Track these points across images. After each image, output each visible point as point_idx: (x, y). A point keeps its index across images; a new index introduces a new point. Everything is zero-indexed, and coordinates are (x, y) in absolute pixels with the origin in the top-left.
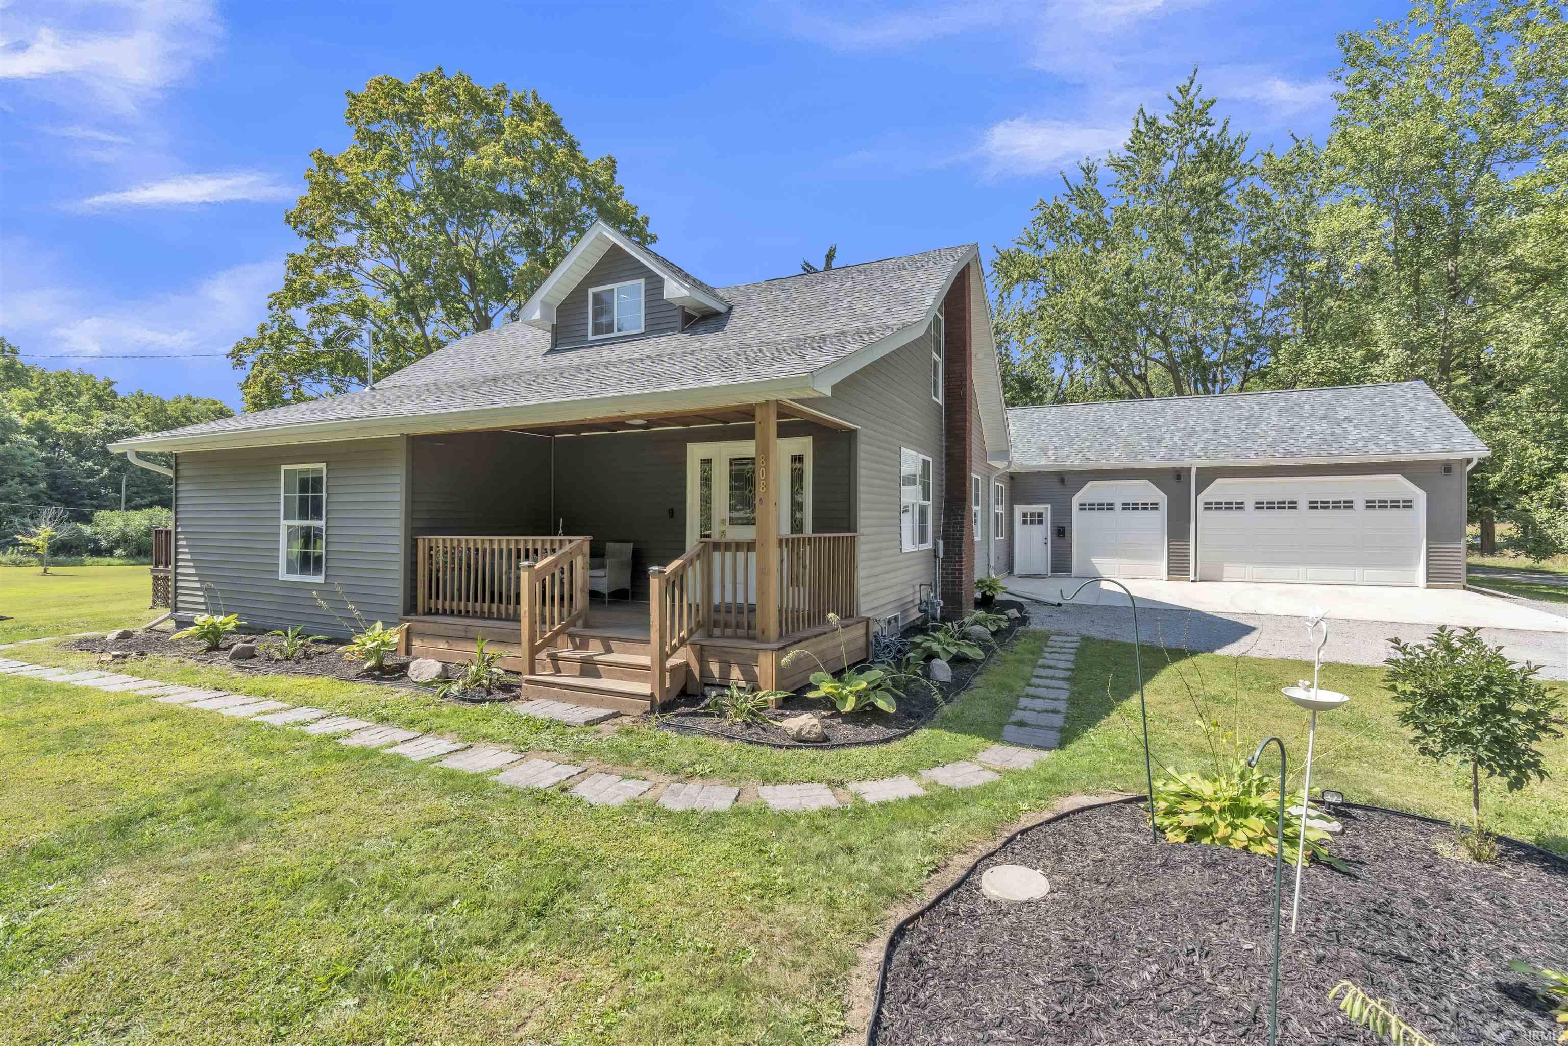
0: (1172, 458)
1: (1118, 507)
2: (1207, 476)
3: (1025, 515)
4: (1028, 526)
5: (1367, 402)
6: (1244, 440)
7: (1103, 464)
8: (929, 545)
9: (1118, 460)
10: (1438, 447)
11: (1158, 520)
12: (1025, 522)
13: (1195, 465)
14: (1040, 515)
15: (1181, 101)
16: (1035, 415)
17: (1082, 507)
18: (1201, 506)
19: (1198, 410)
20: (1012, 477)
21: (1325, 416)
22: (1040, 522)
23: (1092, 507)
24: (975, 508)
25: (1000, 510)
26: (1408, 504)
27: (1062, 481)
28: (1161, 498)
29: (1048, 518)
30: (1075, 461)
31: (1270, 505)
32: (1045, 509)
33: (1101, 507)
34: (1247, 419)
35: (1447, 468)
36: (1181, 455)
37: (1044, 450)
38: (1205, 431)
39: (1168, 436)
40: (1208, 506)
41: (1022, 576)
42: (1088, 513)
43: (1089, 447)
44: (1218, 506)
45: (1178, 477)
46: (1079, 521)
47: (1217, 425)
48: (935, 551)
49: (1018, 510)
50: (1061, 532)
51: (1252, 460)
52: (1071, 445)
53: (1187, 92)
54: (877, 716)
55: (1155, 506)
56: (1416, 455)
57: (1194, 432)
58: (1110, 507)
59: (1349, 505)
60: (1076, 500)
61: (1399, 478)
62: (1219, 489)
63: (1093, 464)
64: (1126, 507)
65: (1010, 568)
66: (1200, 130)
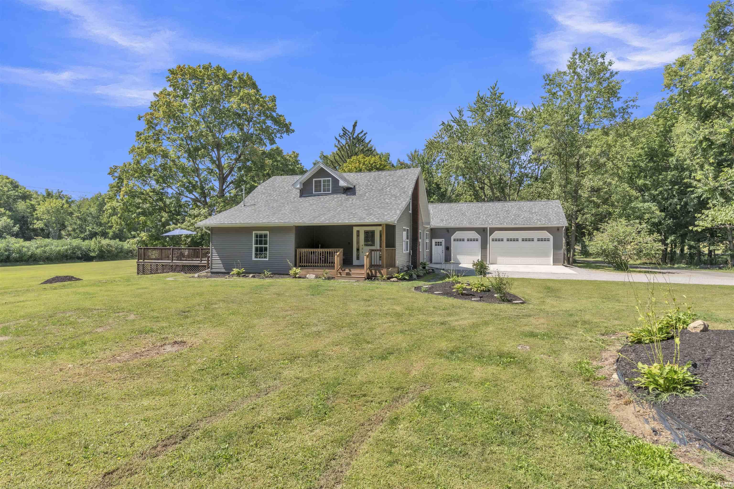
0: (482, 224)
1: (466, 240)
2: (493, 230)
3: (436, 242)
4: (437, 246)
5: (542, 207)
6: (504, 218)
7: (461, 226)
8: (408, 252)
9: (466, 224)
10: (555, 222)
11: (478, 244)
12: (436, 245)
13: (488, 226)
14: (441, 243)
15: (492, 91)
16: (440, 207)
17: (455, 240)
18: (491, 240)
19: (492, 207)
20: (432, 230)
21: (529, 211)
22: (441, 245)
23: (457, 240)
24: (420, 241)
25: (428, 241)
26: (548, 240)
27: (448, 231)
28: (479, 237)
29: (443, 244)
30: (452, 225)
31: (511, 240)
32: (442, 240)
33: (460, 240)
34: (507, 211)
35: (558, 229)
36: (485, 223)
37: (442, 220)
38: (493, 215)
39: (482, 217)
40: (493, 240)
41: (435, 263)
42: (456, 242)
43: (457, 220)
44: (496, 240)
45: (484, 230)
46: (453, 244)
47: (497, 213)
48: (410, 253)
49: (434, 241)
50: (448, 248)
51: (505, 226)
52: (451, 219)
53: (494, 88)
54: (405, 279)
55: (477, 240)
56: (550, 225)
57: (490, 215)
58: (463, 240)
59: (533, 240)
60: (452, 238)
61: (546, 232)
62: (497, 234)
63: (457, 226)
64: (468, 240)
65: (431, 261)
66: (499, 102)
